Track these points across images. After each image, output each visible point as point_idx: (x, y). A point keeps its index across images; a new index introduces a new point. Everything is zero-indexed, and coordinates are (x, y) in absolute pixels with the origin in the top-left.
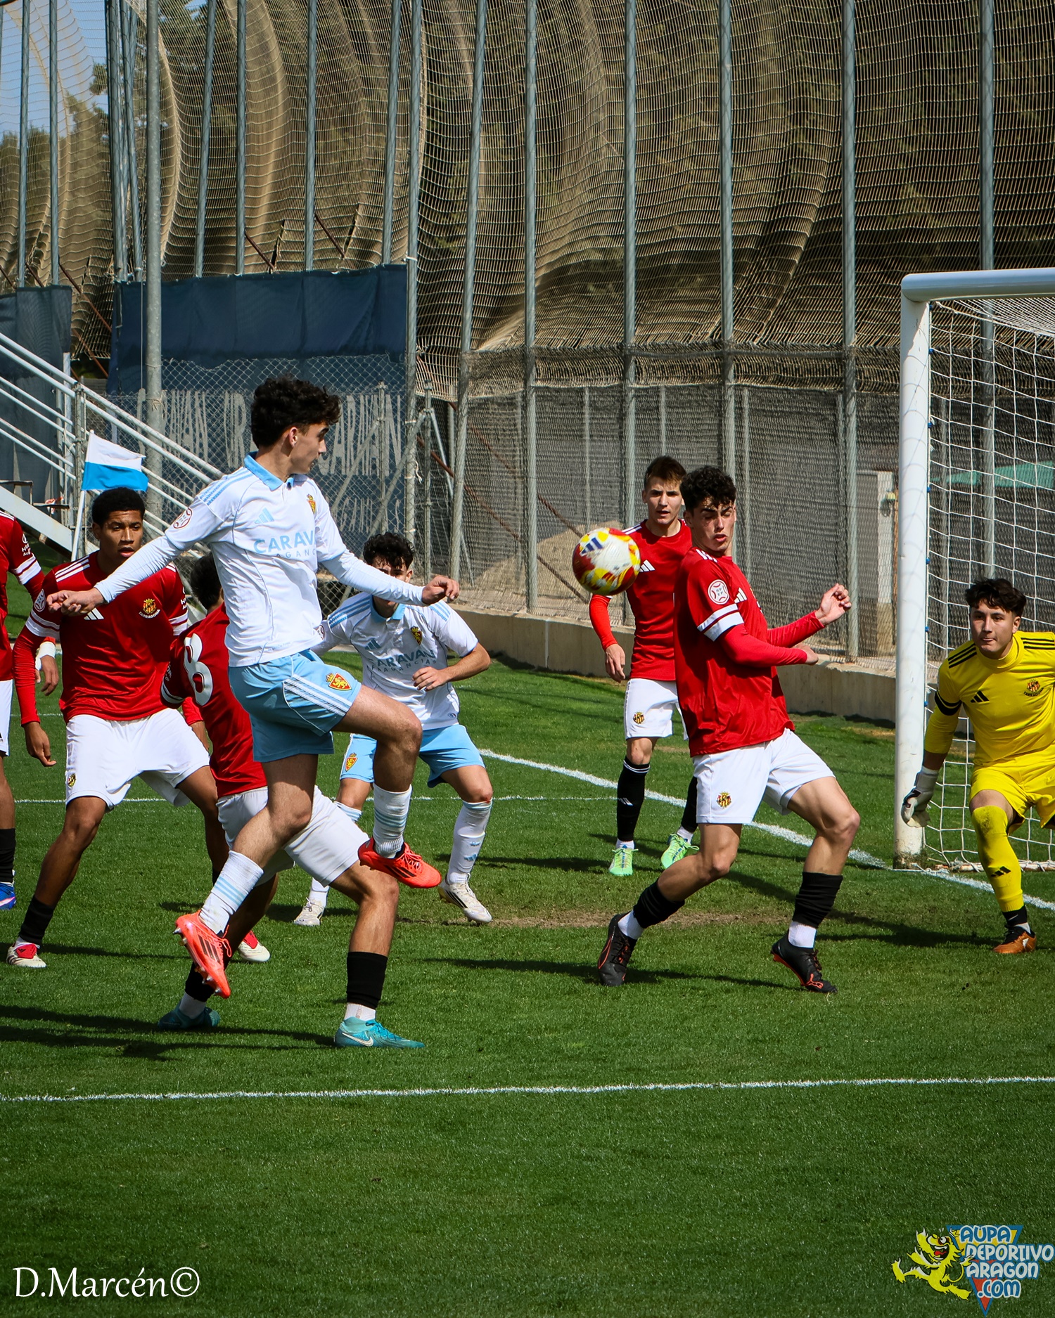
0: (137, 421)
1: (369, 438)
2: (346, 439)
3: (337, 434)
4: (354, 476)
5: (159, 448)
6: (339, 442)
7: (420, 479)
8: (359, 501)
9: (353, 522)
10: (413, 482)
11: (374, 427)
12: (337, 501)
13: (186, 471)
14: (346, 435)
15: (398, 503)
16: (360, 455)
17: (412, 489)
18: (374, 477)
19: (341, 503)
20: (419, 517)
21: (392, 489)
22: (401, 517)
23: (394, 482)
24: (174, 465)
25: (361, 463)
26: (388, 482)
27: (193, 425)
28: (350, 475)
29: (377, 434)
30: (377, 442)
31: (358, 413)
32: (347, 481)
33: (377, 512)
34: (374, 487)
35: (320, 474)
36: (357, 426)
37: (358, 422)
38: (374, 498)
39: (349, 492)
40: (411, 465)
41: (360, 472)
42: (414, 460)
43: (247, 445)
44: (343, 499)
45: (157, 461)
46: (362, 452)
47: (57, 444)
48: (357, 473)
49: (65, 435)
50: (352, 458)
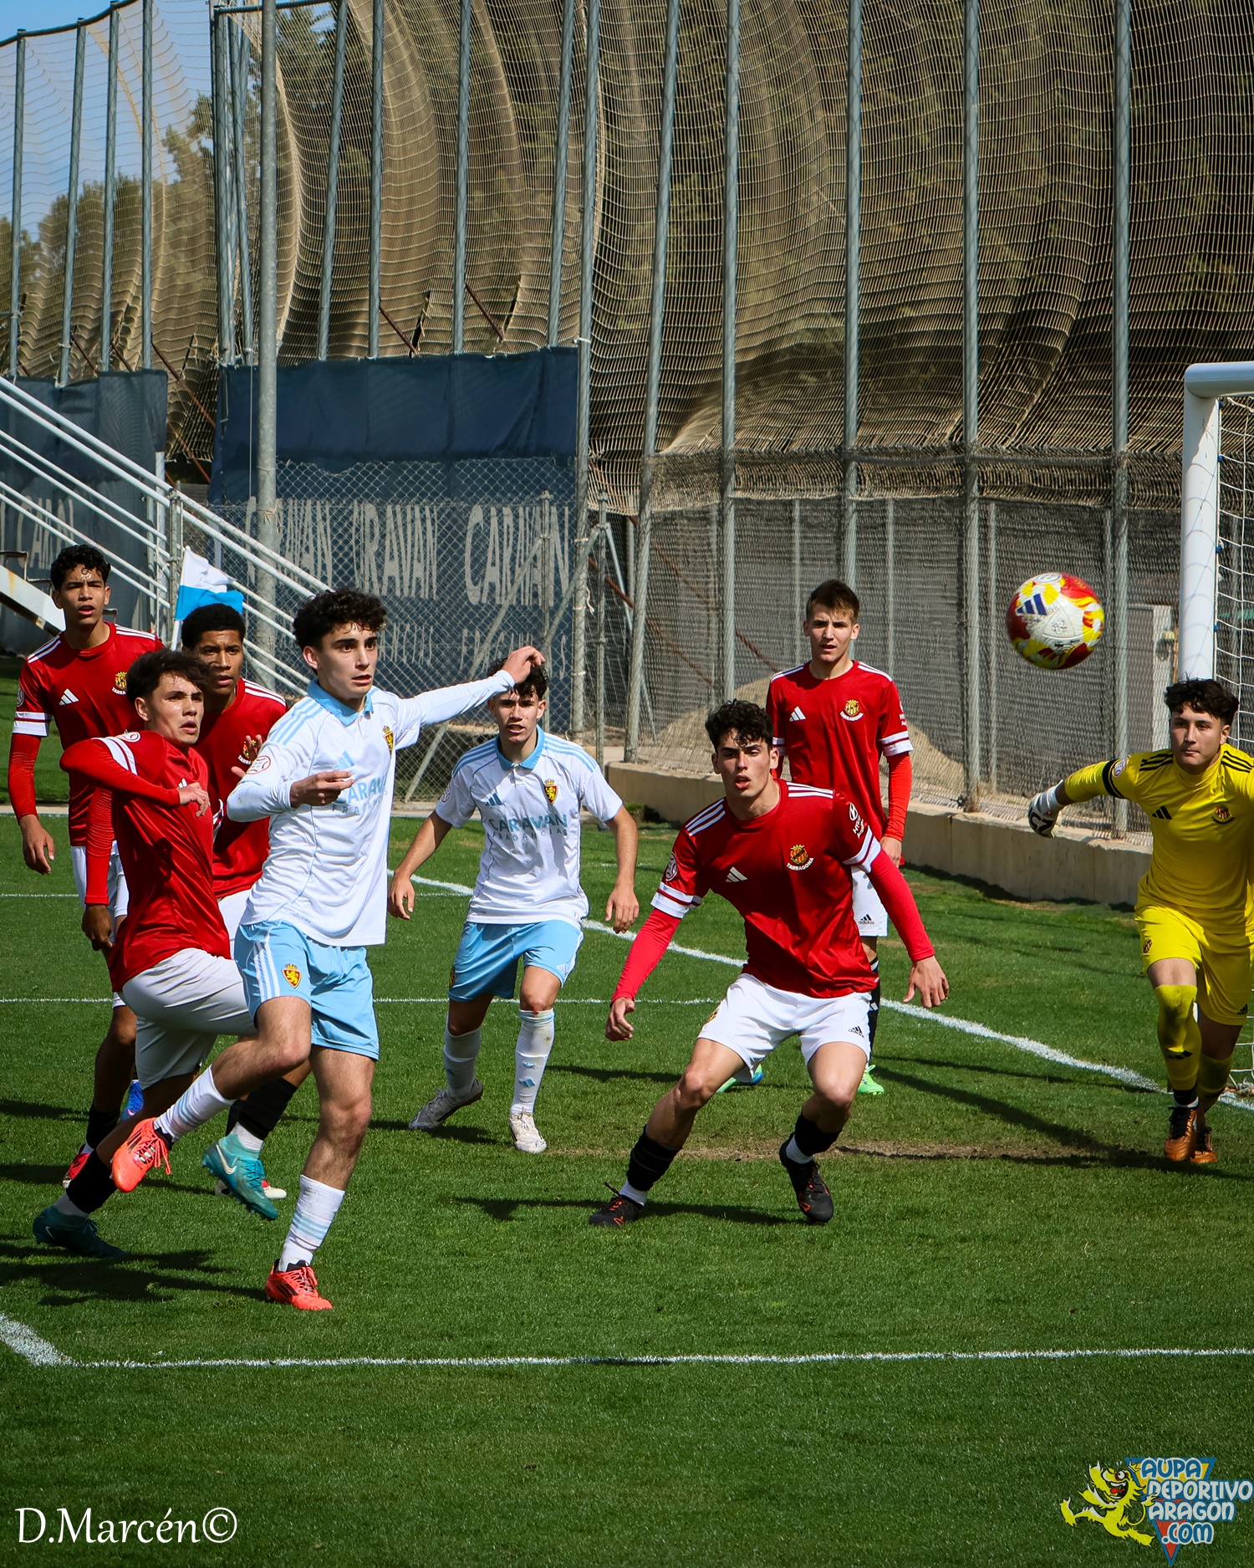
0: (246, 537)
1: (530, 560)
2: (501, 560)
3: (490, 555)
4: (511, 606)
5: (272, 570)
6: (493, 564)
7: (592, 610)
8: (516, 637)
10: (583, 614)
11: (537, 545)
12: (491, 636)
14: (501, 555)
15: (564, 639)
16: (519, 580)
17: (581, 623)
18: (536, 607)
19: (495, 638)
20: (591, 656)
21: (556, 622)
22: (568, 656)
23: (561, 613)
24: (291, 591)
25: (519, 591)
26: (553, 613)
27: (314, 542)
28: (506, 604)
29: (539, 555)
30: (539, 564)
31: (517, 529)
32: (502, 613)
34: (535, 620)
35: (469, 603)
36: (514, 545)
37: (516, 539)
38: (535, 633)
39: (504, 626)
40: (581, 593)
41: (518, 601)
42: (584, 586)
43: (380, 567)
44: (498, 634)
45: (269, 585)
46: (521, 577)
47: (147, 563)
48: (514, 603)
49: (158, 553)
50: (509, 584)
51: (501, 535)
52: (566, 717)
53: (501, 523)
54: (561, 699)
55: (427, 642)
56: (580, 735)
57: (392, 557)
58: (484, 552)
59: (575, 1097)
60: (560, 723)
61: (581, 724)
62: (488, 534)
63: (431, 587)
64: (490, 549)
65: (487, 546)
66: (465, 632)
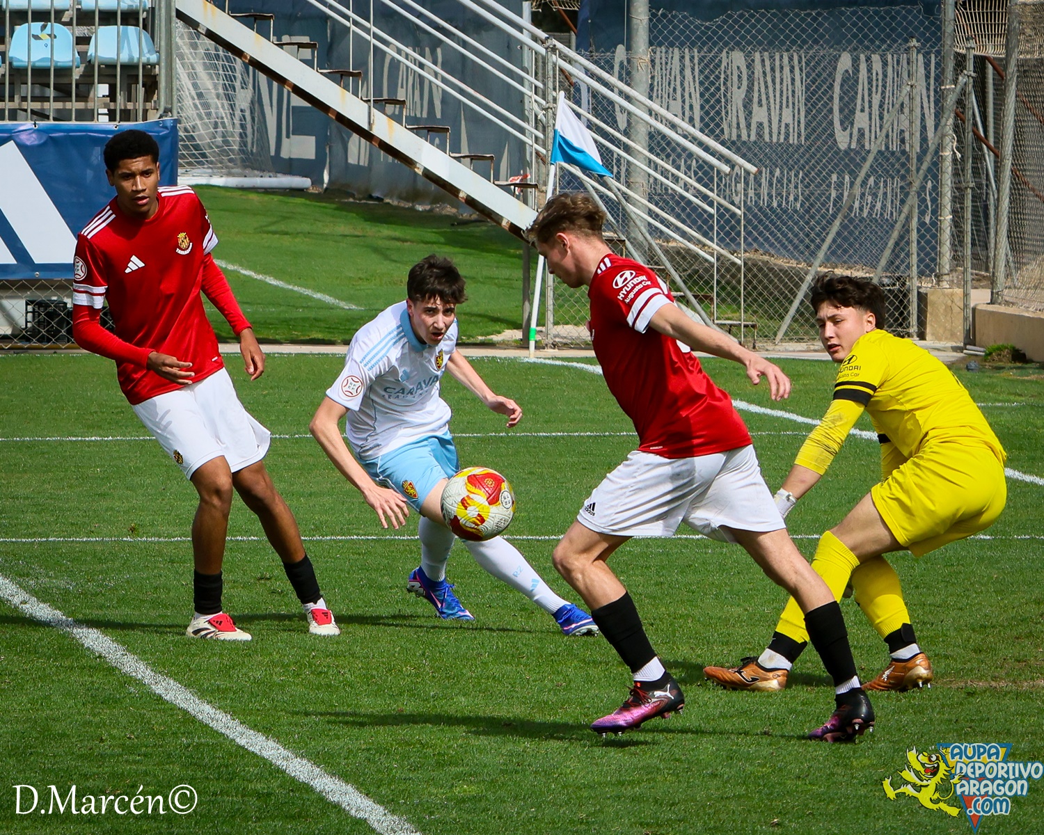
0: (613, 80)
1: (897, 106)
2: (870, 107)
3: (859, 102)
4: (879, 152)
5: (646, 117)
6: (862, 111)
7: (959, 155)
8: (885, 182)
9: (879, 205)
10: (950, 159)
11: (904, 92)
12: (859, 181)
13: (678, 144)
14: (870, 102)
15: (929, 185)
16: (887, 126)
17: (948, 167)
18: (904, 152)
19: (864, 183)
20: (958, 199)
21: (925, 166)
22: (934, 200)
23: (928, 158)
24: (664, 137)
25: (887, 136)
26: (920, 159)
27: (682, 84)
28: (874, 149)
29: (906, 101)
30: (906, 110)
31: (885, 76)
32: (870, 158)
33: (907, 195)
34: (903, 165)
35: (838, 148)
36: (883, 92)
37: (884, 86)
38: (903, 178)
39: (873, 170)
40: (947, 139)
41: (887, 148)
42: (951, 132)
43: (749, 114)
44: (868, 176)
45: (642, 131)
46: (889, 123)
47: (523, 110)
48: (883, 149)
49: (533, 103)
50: (878, 130)
51: (870, 83)
52: (933, 260)
53: (869, 70)
54: (928, 242)
55: (796, 187)
56: (946, 277)
57: (760, 104)
58: (853, 99)
59: (974, 630)
60: (927, 266)
61: (947, 267)
62: (857, 81)
63: (799, 135)
64: (859, 96)
65: (856, 93)
66: (834, 177)
